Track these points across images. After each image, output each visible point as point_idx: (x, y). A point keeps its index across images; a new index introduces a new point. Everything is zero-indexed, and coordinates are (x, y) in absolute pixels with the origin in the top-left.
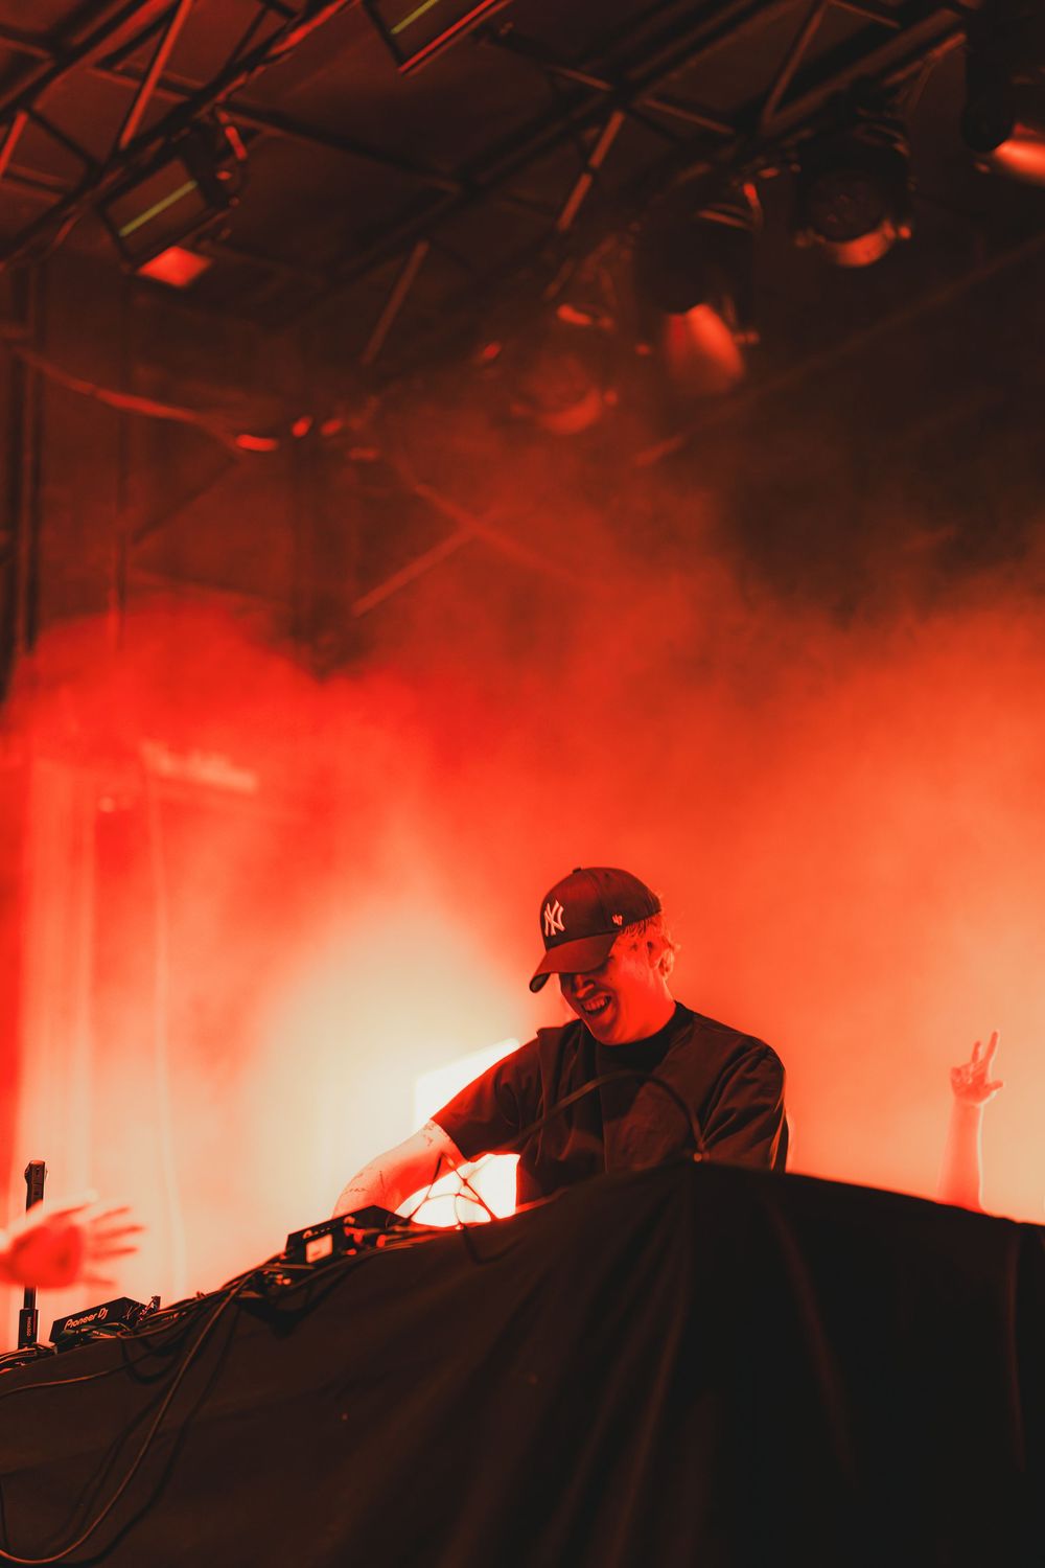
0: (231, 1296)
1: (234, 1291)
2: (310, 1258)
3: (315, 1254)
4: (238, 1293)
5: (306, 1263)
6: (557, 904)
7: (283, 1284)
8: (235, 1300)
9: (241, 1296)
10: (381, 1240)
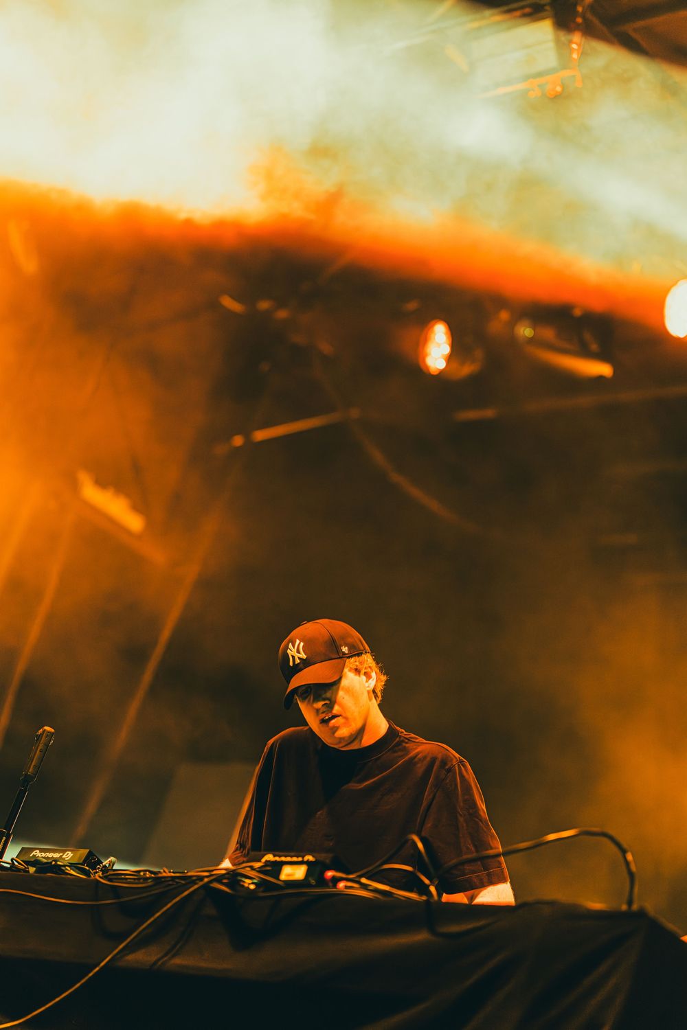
0: (201, 883)
1: (206, 880)
2: (283, 877)
3: (289, 875)
4: (211, 882)
5: (278, 879)
6: (298, 642)
7: (248, 888)
8: (206, 886)
9: (212, 885)
10: (341, 885)
